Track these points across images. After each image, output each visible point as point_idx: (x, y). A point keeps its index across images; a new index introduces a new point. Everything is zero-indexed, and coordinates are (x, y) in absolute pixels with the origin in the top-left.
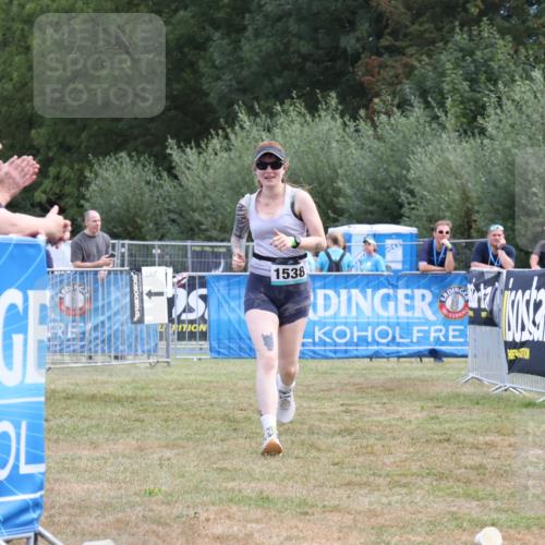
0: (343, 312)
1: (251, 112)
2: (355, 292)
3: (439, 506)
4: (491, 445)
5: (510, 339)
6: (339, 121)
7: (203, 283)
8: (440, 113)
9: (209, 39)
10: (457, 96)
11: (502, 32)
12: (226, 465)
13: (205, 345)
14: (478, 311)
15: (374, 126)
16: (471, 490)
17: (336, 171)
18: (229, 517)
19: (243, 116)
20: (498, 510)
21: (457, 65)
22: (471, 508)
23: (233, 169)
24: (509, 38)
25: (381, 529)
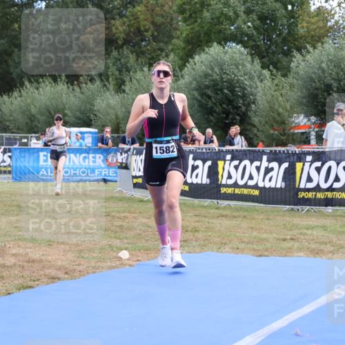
0: (67, 163)
1: (30, 82)
2: (72, 155)
3: (104, 242)
4: (126, 217)
5: (134, 175)
6: (66, 86)
7: (10, 151)
8: (107, 83)
9: (13, 51)
10: (114, 77)
11: (132, 52)
12: (18, 225)
13: (10, 176)
14: (122, 163)
15: (80, 88)
16: (117, 235)
17: (64, 106)
18: (19, 246)
19: (27, 83)
20: (128, 243)
21: (114, 65)
22: (117, 243)
23: (22, 104)
24: (134, 54)
25: (81, 251)
